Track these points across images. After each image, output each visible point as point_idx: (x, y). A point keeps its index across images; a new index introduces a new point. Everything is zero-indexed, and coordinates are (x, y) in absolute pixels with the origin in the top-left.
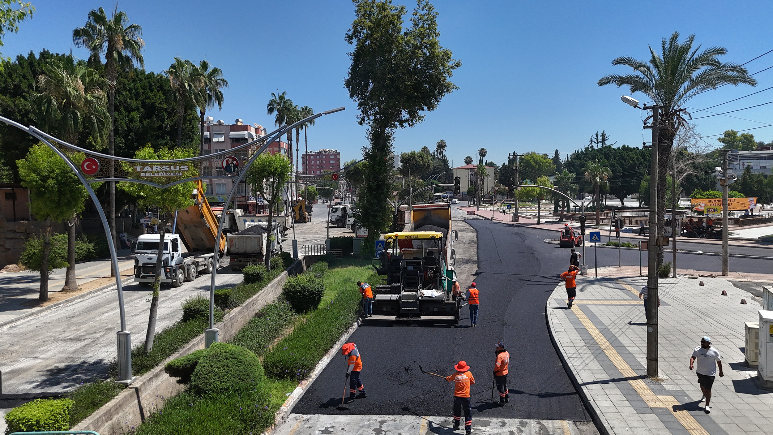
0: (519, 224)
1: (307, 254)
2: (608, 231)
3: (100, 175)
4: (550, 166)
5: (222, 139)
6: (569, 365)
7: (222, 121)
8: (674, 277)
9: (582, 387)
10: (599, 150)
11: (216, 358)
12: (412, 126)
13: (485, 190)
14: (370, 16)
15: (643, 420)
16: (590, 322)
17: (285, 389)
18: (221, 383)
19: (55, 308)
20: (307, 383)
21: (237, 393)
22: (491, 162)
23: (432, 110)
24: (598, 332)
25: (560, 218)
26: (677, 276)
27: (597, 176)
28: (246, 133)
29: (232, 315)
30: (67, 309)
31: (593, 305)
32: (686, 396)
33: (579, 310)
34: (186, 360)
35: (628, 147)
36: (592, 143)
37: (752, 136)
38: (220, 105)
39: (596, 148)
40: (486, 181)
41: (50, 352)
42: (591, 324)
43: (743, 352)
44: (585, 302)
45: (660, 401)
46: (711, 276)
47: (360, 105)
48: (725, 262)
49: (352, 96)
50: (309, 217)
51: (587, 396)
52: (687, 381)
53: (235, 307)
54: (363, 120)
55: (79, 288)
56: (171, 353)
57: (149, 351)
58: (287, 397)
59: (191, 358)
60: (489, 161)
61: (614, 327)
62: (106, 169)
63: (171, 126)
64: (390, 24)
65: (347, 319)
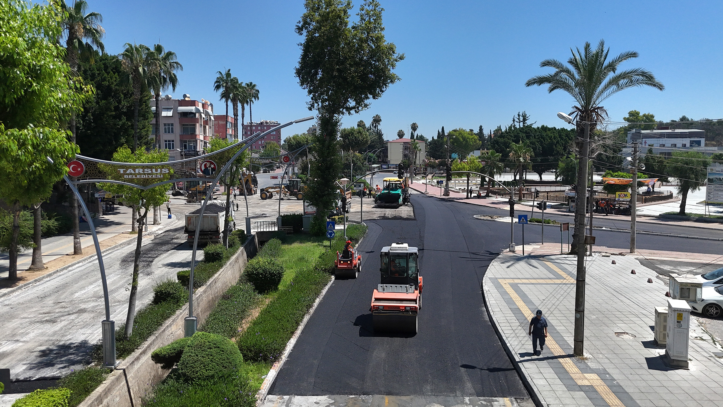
0: (450, 198)
1: (259, 230)
2: (530, 206)
3: (84, 177)
4: (475, 142)
5: (170, 114)
6: (508, 345)
7: (170, 96)
8: (590, 255)
9: (519, 364)
10: (521, 129)
11: (201, 348)
12: (358, 112)
13: (417, 162)
14: (318, 9)
15: (574, 397)
16: (522, 302)
17: (261, 373)
18: (206, 371)
19: (25, 288)
20: (279, 365)
21: (221, 379)
22: (422, 136)
23: (377, 98)
24: (530, 312)
25: (487, 193)
26: (593, 254)
27: (521, 157)
28: (193, 108)
29: (198, 295)
30: (36, 288)
31: (522, 284)
32: (607, 374)
33: (511, 289)
34: (171, 349)
35: (546, 127)
36: (514, 122)
37: (652, 116)
38: (174, 86)
39: (518, 127)
40: (418, 155)
41: (30, 334)
42: (523, 304)
43: (652, 331)
44: (516, 281)
45: (586, 379)
46: (621, 254)
47: (310, 92)
48: (633, 240)
49: (302, 84)
50: (255, 189)
51: (525, 375)
52: (606, 360)
53: (200, 287)
54: (313, 106)
55: (45, 266)
56: (148, 336)
57: (129, 335)
58: (263, 380)
59: (176, 347)
60: (419, 135)
61: (544, 307)
62: (90, 171)
63: (128, 107)
64: (337, 18)
65: (308, 301)
